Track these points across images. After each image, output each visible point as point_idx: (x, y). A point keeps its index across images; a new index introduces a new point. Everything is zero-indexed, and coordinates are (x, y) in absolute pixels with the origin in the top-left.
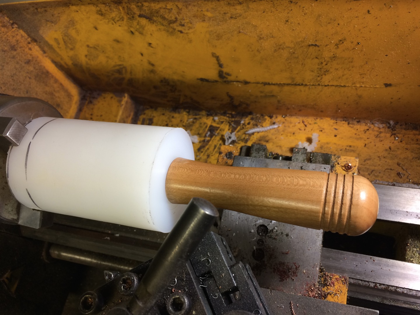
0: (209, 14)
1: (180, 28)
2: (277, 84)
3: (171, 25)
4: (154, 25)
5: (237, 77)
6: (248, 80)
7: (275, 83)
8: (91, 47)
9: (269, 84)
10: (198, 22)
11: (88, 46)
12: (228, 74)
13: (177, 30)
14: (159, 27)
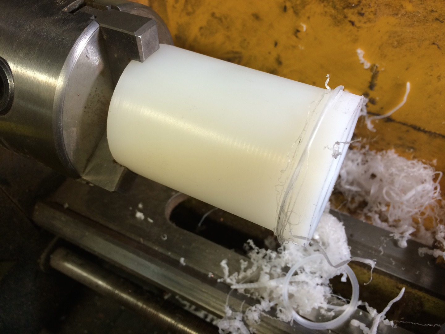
0: (409, 7)
1: (354, 18)
2: (430, 132)
3: (346, 10)
4: (322, 5)
5: (382, 108)
7: (429, 130)
8: (216, 18)
10: (385, 15)
11: (213, 15)
13: (349, 19)
14: (326, 9)
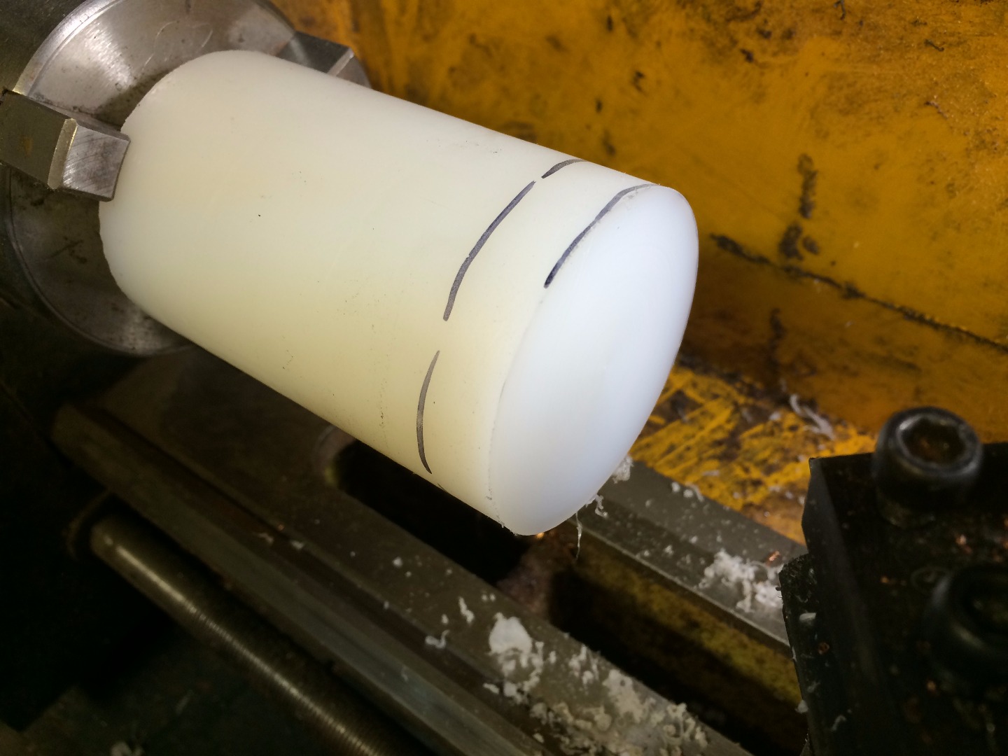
1: (752, 44)
2: (946, 327)
3: (732, 26)
4: (683, 13)
5: (833, 263)
6: (863, 285)
7: (943, 323)
8: (478, 46)
9: (920, 320)
10: (815, 36)
11: (472, 39)
12: (812, 247)
13: (740, 46)
14: (692, 24)
